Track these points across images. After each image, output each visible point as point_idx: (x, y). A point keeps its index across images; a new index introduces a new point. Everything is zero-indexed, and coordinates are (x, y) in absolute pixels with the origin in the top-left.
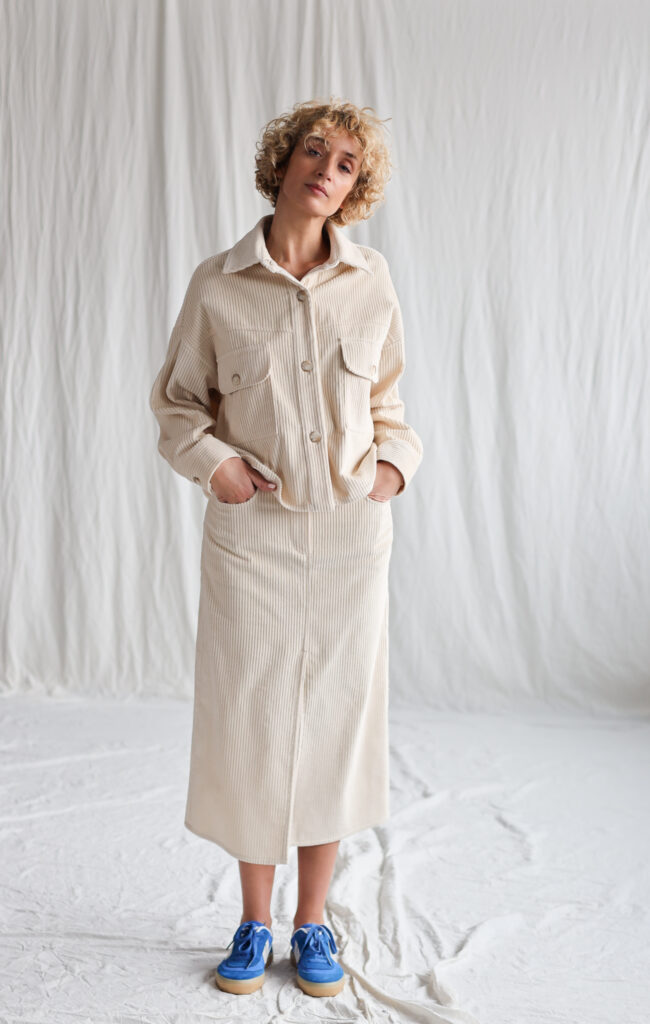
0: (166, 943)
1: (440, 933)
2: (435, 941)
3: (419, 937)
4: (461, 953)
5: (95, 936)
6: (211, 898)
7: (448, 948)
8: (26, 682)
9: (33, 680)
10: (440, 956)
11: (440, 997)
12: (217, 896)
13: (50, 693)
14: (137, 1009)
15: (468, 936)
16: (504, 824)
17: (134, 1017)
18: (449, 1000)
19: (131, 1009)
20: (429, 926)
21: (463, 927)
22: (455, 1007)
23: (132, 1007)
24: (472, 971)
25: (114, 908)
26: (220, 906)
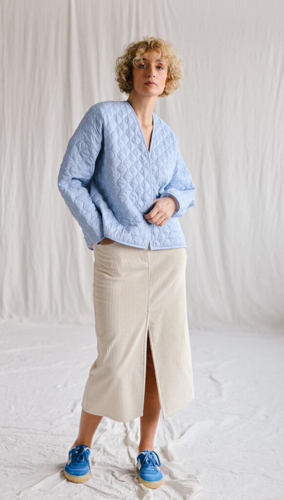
0: (47, 431)
1: (174, 428)
2: (171, 432)
3: (164, 430)
4: (182, 437)
5: (15, 428)
6: (72, 411)
7: (177, 434)
8: (11, 317)
9: (14, 316)
10: (172, 439)
11: (170, 458)
12: (75, 411)
13: (21, 321)
14: (26, 461)
15: (187, 429)
16: (212, 379)
17: (24, 465)
18: (173, 459)
19: (23, 461)
20: (170, 425)
21: (185, 426)
22: (175, 463)
23: (25, 460)
24: (186, 446)
25: (27, 415)
26: (76, 414)
